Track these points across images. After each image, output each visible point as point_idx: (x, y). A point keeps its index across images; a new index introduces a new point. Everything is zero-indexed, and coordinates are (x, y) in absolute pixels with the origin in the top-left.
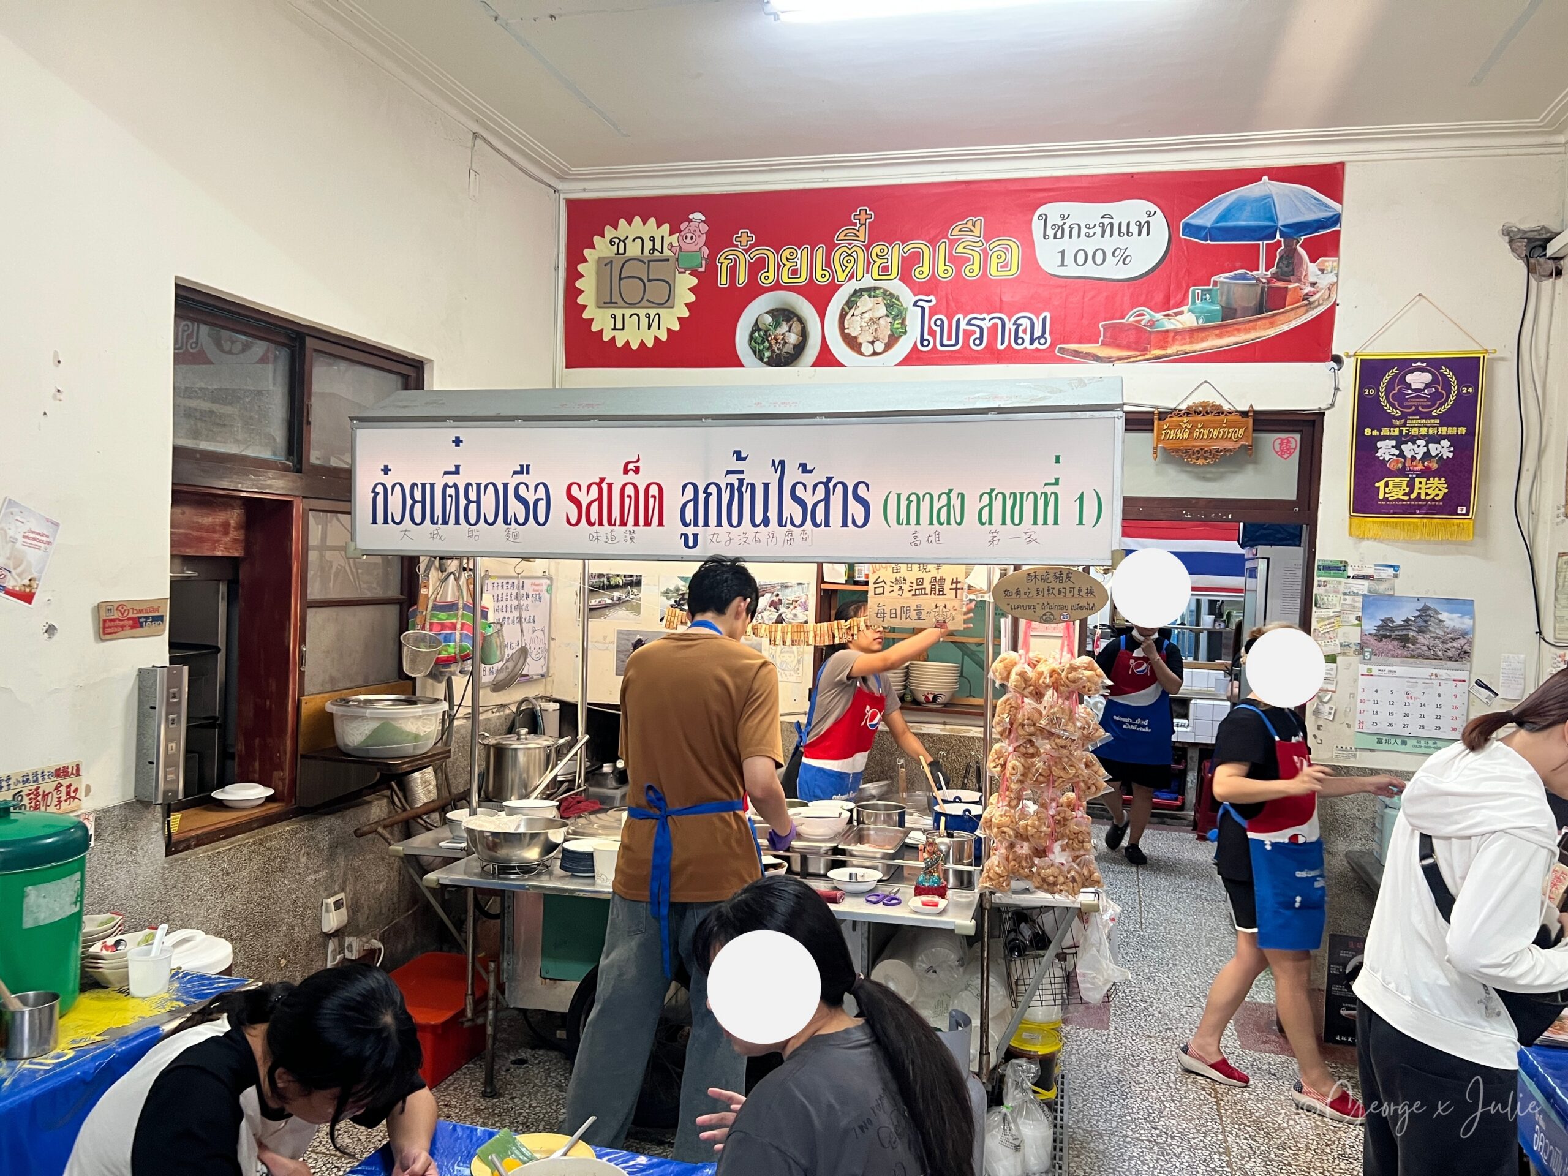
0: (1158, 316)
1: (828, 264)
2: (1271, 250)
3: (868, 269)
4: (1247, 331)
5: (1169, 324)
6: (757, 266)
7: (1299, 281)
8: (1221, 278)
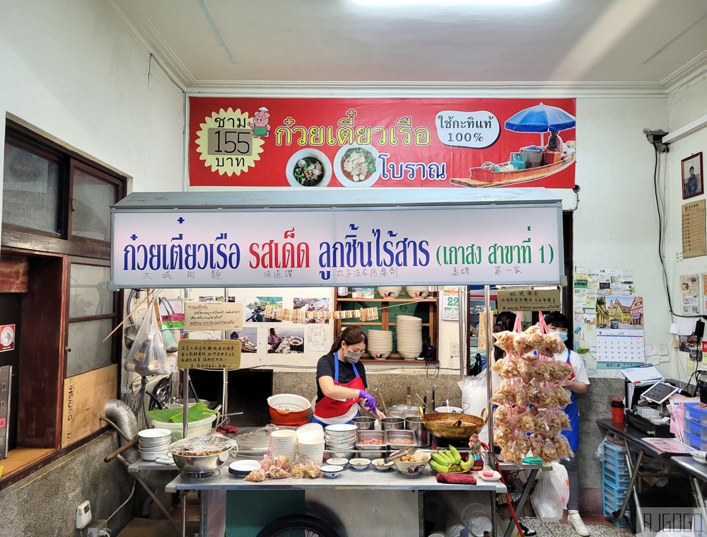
0: (497, 166)
1: (334, 136)
2: (546, 137)
3: (355, 138)
4: (537, 173)
5: (502, 170)
6: (297, 136)
7: (559, 151)
8: (524, 148)
